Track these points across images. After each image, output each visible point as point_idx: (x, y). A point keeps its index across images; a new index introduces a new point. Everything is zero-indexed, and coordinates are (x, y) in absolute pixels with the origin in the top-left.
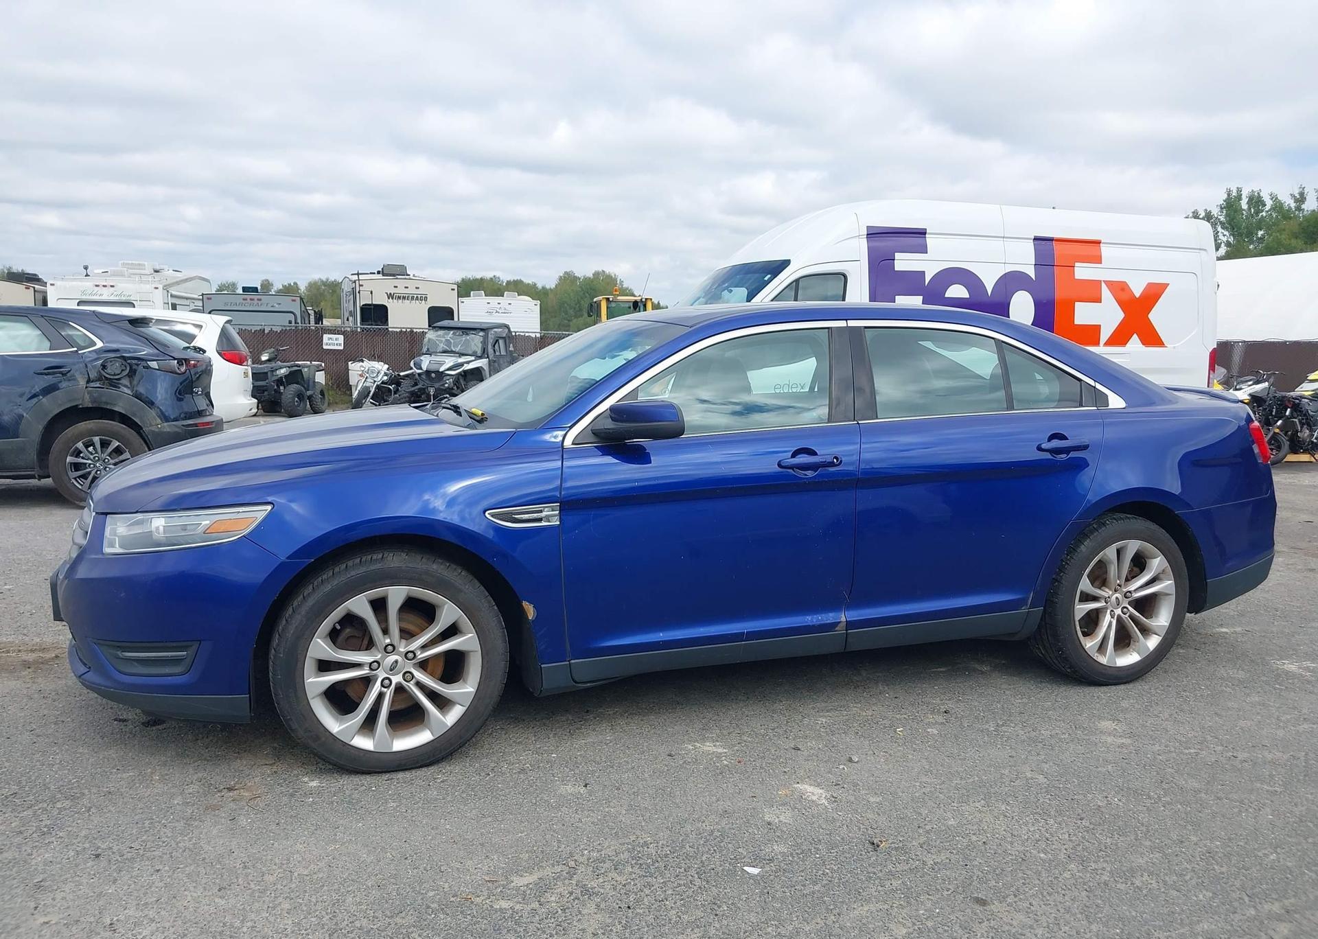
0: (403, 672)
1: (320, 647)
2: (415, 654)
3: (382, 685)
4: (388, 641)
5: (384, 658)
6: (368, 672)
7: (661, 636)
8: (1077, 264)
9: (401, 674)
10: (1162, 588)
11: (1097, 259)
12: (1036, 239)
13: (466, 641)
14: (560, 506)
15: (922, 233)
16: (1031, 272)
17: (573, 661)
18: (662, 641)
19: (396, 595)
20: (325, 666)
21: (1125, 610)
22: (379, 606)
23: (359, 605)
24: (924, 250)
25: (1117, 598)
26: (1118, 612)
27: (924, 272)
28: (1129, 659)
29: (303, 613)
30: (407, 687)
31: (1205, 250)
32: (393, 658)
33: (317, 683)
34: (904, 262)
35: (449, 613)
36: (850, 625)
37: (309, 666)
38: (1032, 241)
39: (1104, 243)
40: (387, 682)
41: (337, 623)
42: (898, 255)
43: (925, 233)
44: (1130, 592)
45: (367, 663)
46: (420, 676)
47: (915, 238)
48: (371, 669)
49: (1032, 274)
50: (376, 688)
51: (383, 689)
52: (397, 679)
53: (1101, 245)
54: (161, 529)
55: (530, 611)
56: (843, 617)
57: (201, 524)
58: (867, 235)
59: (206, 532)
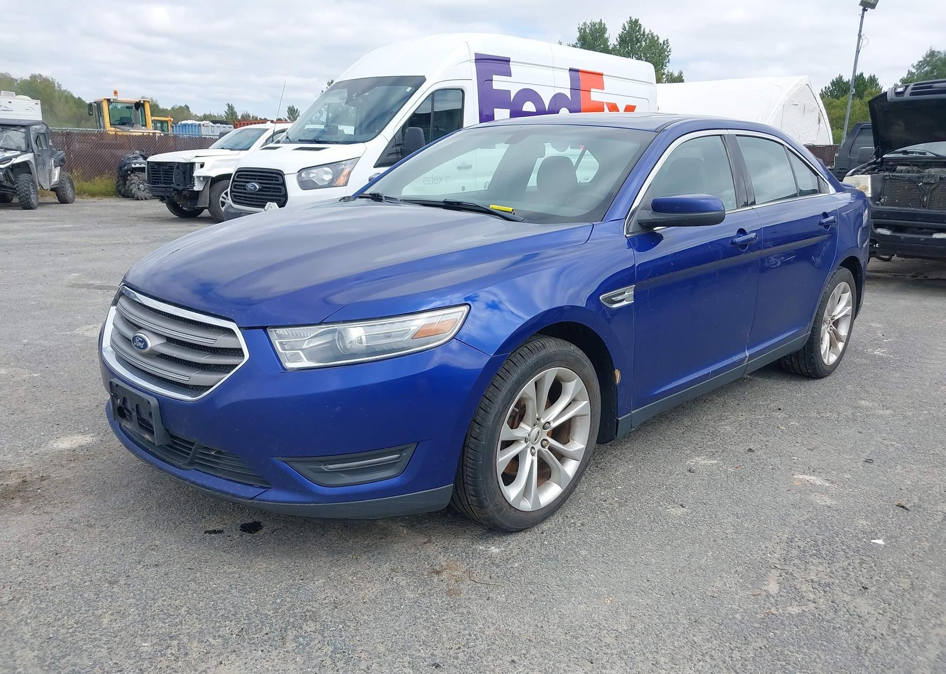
0: (541, 441)
1: (506, 431)
2: (550, 425)
3: (532, 455)
4: (537, 416)
5: (532, 431)
6: (524, 444)
7: (673, 384)
8: (592, 90)
9: (540, 443)
10: (847, 310)
11: (601, 86)
12: (571, 70)
13: (582, 407)
14: (635, 287)
15: (507, 61)
16: (568, 93)
17: (633, 412)
18: (675, 387)
19: (550, 375)
20: (505, 445)
23: (530, 388)
24: (509, 74)
25: (829, 320)
26: (830, 329)
27: (510, 91)
28: (833, 358)
29: (500, 402)
30: (545, 453)
31: (652, 83)
32: (537, 430)
33: (501, 462)
34: (499, 83)
35: (575, 385)
36: (751, 356)
37: (499, 446)
38: (568, 71)
39: (605, 75)
40: (533, 450)
41: (516, 406)
42: (495, 77)
43: (509, 61)
44: (834, 316)
45: (523, 438)
46: (551, 441)
47: (502, 64)
48: (526, 442)
49: (569, 95)
50: (530, 457)
51: (532, 457)
52: (538, 447)
53: (603, 76)
54: (364, 338)
55: (618, 377)
56: (747, 353)
57: (410, 329)
58: (476, 59)
59: (414, 337)
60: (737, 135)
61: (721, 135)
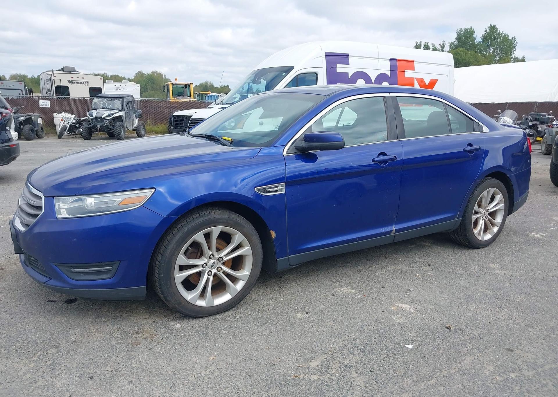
0: (217, 268)
1: (182, 259)
2: (222, 258)
3: (208, 275)
4: (211, 253)
5: (208, 261)
6: (202, 269)
7: (325, 242)
8: (406, 71)
9: (216, 269)
10: (500, 207)
11: (413, 68)
12: (391, 59)
13: (246, 250)
14: (285, 184)
15: (347, 56)
16: (388, 73)
17: (290, 256)
18: (326, 244)
19: (216, 231)
20: (182, 268)
21: (487, 217)
22: (208, 236)
23: (199, 237)
24: (348, 63)
25: (484, 212)
26: (484, 218)
27: (348, 73)
28: (488, 237)
29: (174, 243)
30: (219, 275)
31: (451, 65)
32: (212, 261)
33: (180, 276)
34: (341, 68)
35: (238, 237)
36: (397, 231)
37: (177, 268)
38: (389, 60)
39: (416, 62)
40: (210, 273)
41: (189, 246)
42: (338, 65)
43: (348, 56)
44: (489, 209)
45: (201, 265)
46: (225, 268)
47: (344, 58)
48: (203, 267)
49: (389, 74)
50: (206, 276)
51: (208, 276)
52: (214, 271)
53: (414, 62)
54: (93, 204)
55: (273, 234)
56: (394, 228)
57: (117, 200)
58: (326, 56)
59: (120, 204)
60: (397, 96)
61: (383, 97)
